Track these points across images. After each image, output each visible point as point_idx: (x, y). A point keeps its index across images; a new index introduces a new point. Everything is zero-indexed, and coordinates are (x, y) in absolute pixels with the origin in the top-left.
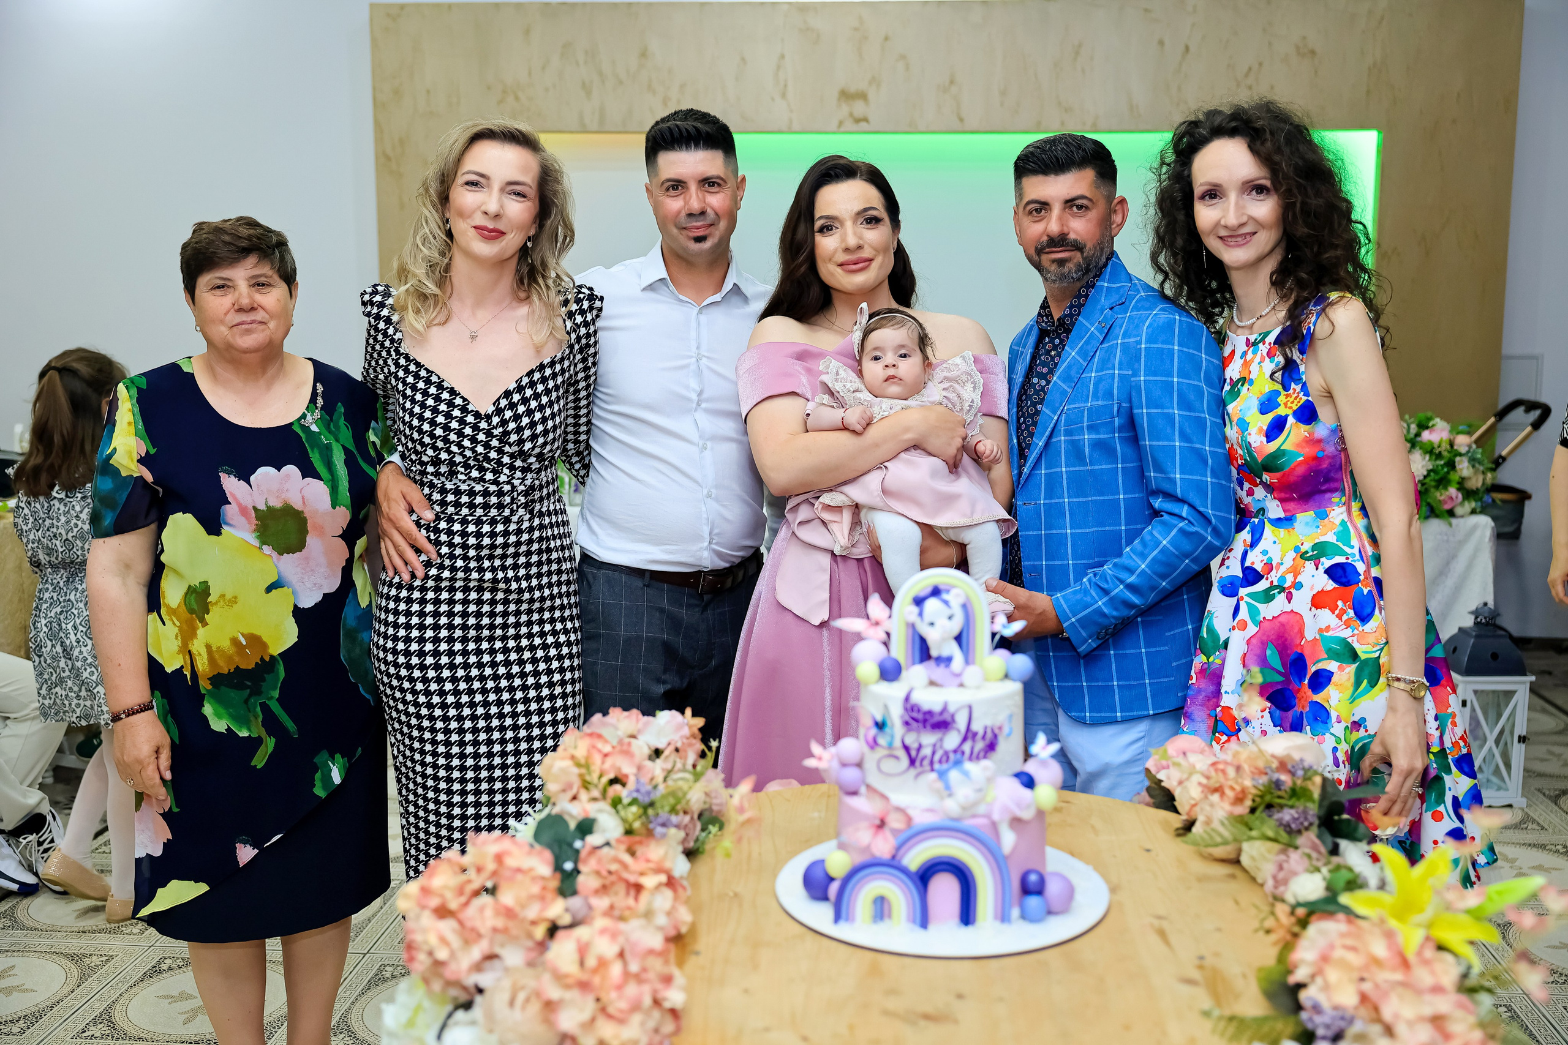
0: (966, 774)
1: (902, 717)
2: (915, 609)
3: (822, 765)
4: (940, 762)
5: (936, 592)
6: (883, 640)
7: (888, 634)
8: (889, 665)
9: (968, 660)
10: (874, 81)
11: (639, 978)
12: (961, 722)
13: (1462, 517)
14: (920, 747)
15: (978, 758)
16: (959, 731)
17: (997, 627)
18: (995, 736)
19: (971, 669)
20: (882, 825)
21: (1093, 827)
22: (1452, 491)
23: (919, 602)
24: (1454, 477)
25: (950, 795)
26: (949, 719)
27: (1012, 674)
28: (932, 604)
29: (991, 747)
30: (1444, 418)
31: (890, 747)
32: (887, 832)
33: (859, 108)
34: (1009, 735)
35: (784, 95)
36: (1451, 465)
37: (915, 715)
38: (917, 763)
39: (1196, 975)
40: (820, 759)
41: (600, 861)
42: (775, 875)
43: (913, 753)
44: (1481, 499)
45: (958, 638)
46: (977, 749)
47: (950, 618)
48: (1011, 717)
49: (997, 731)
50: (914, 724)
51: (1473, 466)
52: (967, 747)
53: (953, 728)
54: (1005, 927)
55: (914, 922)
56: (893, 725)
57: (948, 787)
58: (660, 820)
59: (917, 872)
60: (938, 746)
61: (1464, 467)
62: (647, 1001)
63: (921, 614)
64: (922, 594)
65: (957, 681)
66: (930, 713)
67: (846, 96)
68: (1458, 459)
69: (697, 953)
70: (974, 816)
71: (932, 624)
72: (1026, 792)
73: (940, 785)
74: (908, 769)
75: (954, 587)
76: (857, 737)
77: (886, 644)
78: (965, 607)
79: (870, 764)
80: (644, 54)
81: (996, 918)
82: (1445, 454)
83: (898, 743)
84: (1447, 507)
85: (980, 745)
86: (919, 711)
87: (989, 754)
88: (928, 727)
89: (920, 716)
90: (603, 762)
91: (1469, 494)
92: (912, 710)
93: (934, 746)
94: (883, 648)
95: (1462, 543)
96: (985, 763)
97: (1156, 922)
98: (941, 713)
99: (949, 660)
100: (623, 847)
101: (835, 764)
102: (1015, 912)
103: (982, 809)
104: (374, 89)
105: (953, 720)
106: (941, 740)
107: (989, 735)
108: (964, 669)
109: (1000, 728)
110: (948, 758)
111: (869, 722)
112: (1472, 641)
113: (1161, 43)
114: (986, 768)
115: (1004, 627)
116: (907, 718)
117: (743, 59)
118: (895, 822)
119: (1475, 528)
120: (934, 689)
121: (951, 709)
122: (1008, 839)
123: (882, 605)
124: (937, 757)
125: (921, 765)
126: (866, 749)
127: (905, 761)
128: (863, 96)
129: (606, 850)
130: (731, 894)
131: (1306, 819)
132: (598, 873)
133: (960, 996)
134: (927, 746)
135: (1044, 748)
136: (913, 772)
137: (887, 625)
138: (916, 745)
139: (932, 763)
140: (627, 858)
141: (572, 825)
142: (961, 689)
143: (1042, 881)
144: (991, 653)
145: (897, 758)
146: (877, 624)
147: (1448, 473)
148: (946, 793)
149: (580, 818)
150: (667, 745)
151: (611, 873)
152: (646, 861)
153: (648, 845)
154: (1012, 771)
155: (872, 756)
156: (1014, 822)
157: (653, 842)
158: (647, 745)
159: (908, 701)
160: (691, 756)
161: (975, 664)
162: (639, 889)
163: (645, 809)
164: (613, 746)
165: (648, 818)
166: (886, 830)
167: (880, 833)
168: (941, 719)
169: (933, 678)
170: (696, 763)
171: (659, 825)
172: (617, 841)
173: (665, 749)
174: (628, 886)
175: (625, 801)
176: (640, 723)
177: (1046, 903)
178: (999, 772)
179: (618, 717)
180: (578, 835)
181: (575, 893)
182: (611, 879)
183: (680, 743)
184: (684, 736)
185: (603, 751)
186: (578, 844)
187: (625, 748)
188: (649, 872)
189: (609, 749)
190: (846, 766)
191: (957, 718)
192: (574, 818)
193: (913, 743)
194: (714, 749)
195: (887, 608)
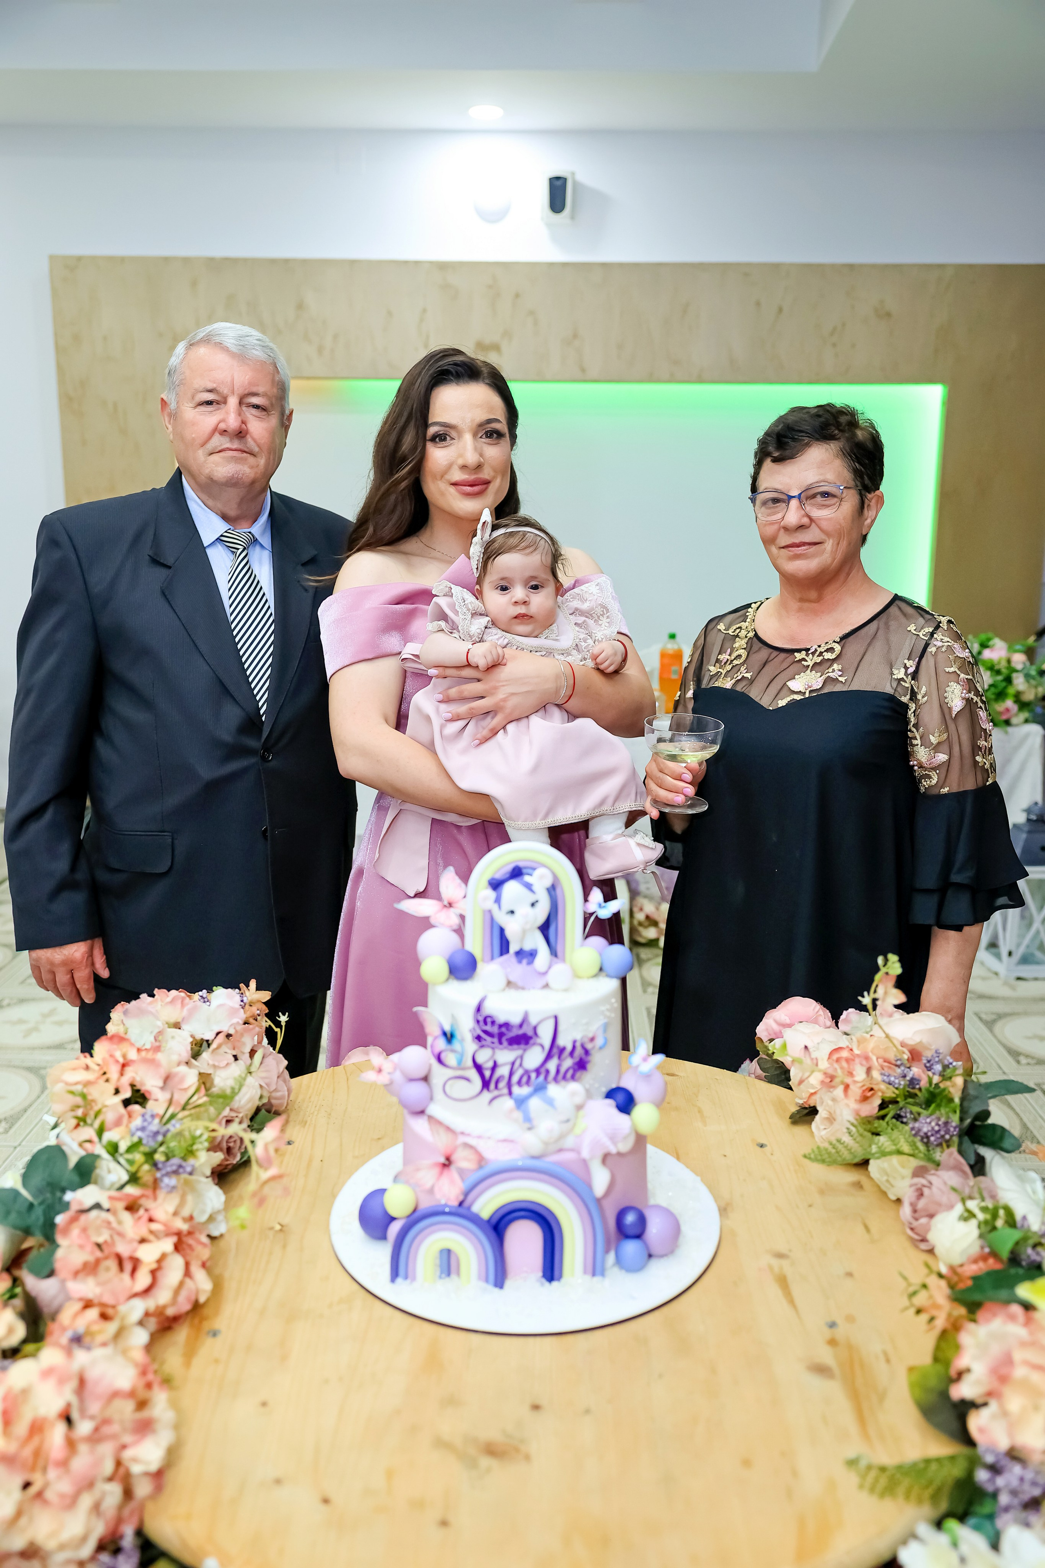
0: (550, 1102)
1: (473, 1030)
2: (492, 894)
3: (382, 1079)
4: (519, 1083)
5: (517, 873)
6: (456, 927)
7: (462, 917)
8: (460, 960)
9: (554, 953)
10: (507, 334)
11: (95, 1438)
12: (545, 1036)
13: (1017, 725)
14: (495, 1067)
15: (564, 1078)
16: (542, 1046)
17: (592, 907)
18: (586, 1052)
19: (559, 968)
20: (447, 1163)
22: (1009, 703)
23: (496, 885)
24: (1011, 691)
25: (531, 1128)
26: (530, 1033)
27: (606, 970)
29: (581, 1065)
30: (1003, 638)
31: (460, 1066)
32: (453, 1172)
34: (603, 1047)
36: (1008, 680)
37: (488, 1028)
38: (492, 1086)
39: (827, 1356)
40: (380, 1070)
41: (84, 1230)
42: (334, 1196)
43: (487, 1074)
44: (1031, 711)
45: (545, 929)
46: (563, 1070)
47: (533, 904)
48: (606, 1027)
49: (589, 1046)
50: (489, 1039)
51: (1028, 681)
52: (552, 1065)
53: (534, 1044)
54: (597, 1279)
55: (487, 1280)
56: (463, 1040)
57: (528, 1119)
58: (169, 1169)
59: (489, 1221)
60: (517, 1064)
61: (1019, 683)
62: (108, 1467)
63: (498, 900)
64: (501, 876)
65: (542, 982)
66: (506, 1025)
67: (481, 347)
68: (1014, 675)
69: (215, 1334)
70: (560, 1150)
71: (512, 912)
72: (622, 1118)
73: (518, 1115)
74: (481, 1092)
75: (539, 865)
76: (425, 1047)
77: (459, 931)
78: (553, 890)
79: (436, 1082)
80: (300, 306)
81: (586, 1272)
82: (1004, 671)
83: (470, 1063)
84: (1004, 717)
85: (568, 1063)
86: (493, 1023)
87: (578, 1074)
88: (505, 1043)
89: (495, 1030)
90: (121, 1074)
91: (1023, 705)
92: (485, 1023)
93: (513, 1064)
94: (455, 937)
95: (1016, 748)
96: (573, 1086)
97: (775, 1262)
98: (521, 1026)
99: (532, 955)
100: (120, 1206)
101: (398, 1076)
102: (611, 1258)
103: (569, 1142)
104: (56, 335)
105: (536, 1035)
106: (521, 1057)
107: (579, 1051)
108: (550, 966)
109: (592, 1040)
110: (529, 1077)
111: (438, 1032)
112: (1024, 836)
113: (758, 304)
114: (573, 1094)
115: (600, 906)
116: (479, 1032)
117: (390, 314)
118: (464, 1161)
119: (1027, 736)
120: (512, 993)
121: (533, 1020)
122: (600, 1179)
123: (458, 880)
125: (496, 1087)
126: (434, 1062)
127: (478, 1082)
128: (495, 348)
129: (94, 1213)
130: (278, 1227)
131: (947, 1132)
132: (81, 1247)
133: (536, 1407)
134: (504, 1064)
135: (645, 1060)
136: (487, 1095)
137: (463, 907)
138: (490, 1064)
139: (509, 1085)
140: (126, 1216)
141: (73, 1161)
142: (545, 992)
143: (642, 1220)
144: (582, 945)
145: (468, 1079)
146: (450, 905)
147: (1005, 688)
148: (527, 1125)
149: (83, 1153)
150: (218, 1034)
151: (99, 1246)
152: (151, 1220)
153: (155, 1198)
154: (604, 1090)
155: (439, 1074)
156: (606, 1158)
157: (161, 1194)
158: (192, 1036)
159: (481, 1012)
160: (249, 1042)
161: (564, 960)
162: (136, 1263)
163: (149, 1156)
164: (139, 1050)
165: (155, 1165)
166: (453, 1168)
167: (446, 1171)
168: (521, 1032)
169: (512, 979)
170: (255, 1049)
171: (168, 1174)
172: (111, 1198)
173: (213, 1040)
174: (120, 1260)
175: (123, 1147)
176: (185, 1009)
177: (647, 1246)
178: (589, 1095)
179: (162, 1001)
180: (76, 1178)
181: (51, 1274)
182: (98, 1254)
183: (235, 1028)
184: (238, 1023)
185: (121, 1060)
186: (69, 1196)
187: (150, 1055)
188: (151, 1237)
189: (133, 1055)
190: (412, 1080)
191: (540, 1031)
192: (75, 1153)
193: (488, 1061)
194: (283, 1024)
195: (463, 885)
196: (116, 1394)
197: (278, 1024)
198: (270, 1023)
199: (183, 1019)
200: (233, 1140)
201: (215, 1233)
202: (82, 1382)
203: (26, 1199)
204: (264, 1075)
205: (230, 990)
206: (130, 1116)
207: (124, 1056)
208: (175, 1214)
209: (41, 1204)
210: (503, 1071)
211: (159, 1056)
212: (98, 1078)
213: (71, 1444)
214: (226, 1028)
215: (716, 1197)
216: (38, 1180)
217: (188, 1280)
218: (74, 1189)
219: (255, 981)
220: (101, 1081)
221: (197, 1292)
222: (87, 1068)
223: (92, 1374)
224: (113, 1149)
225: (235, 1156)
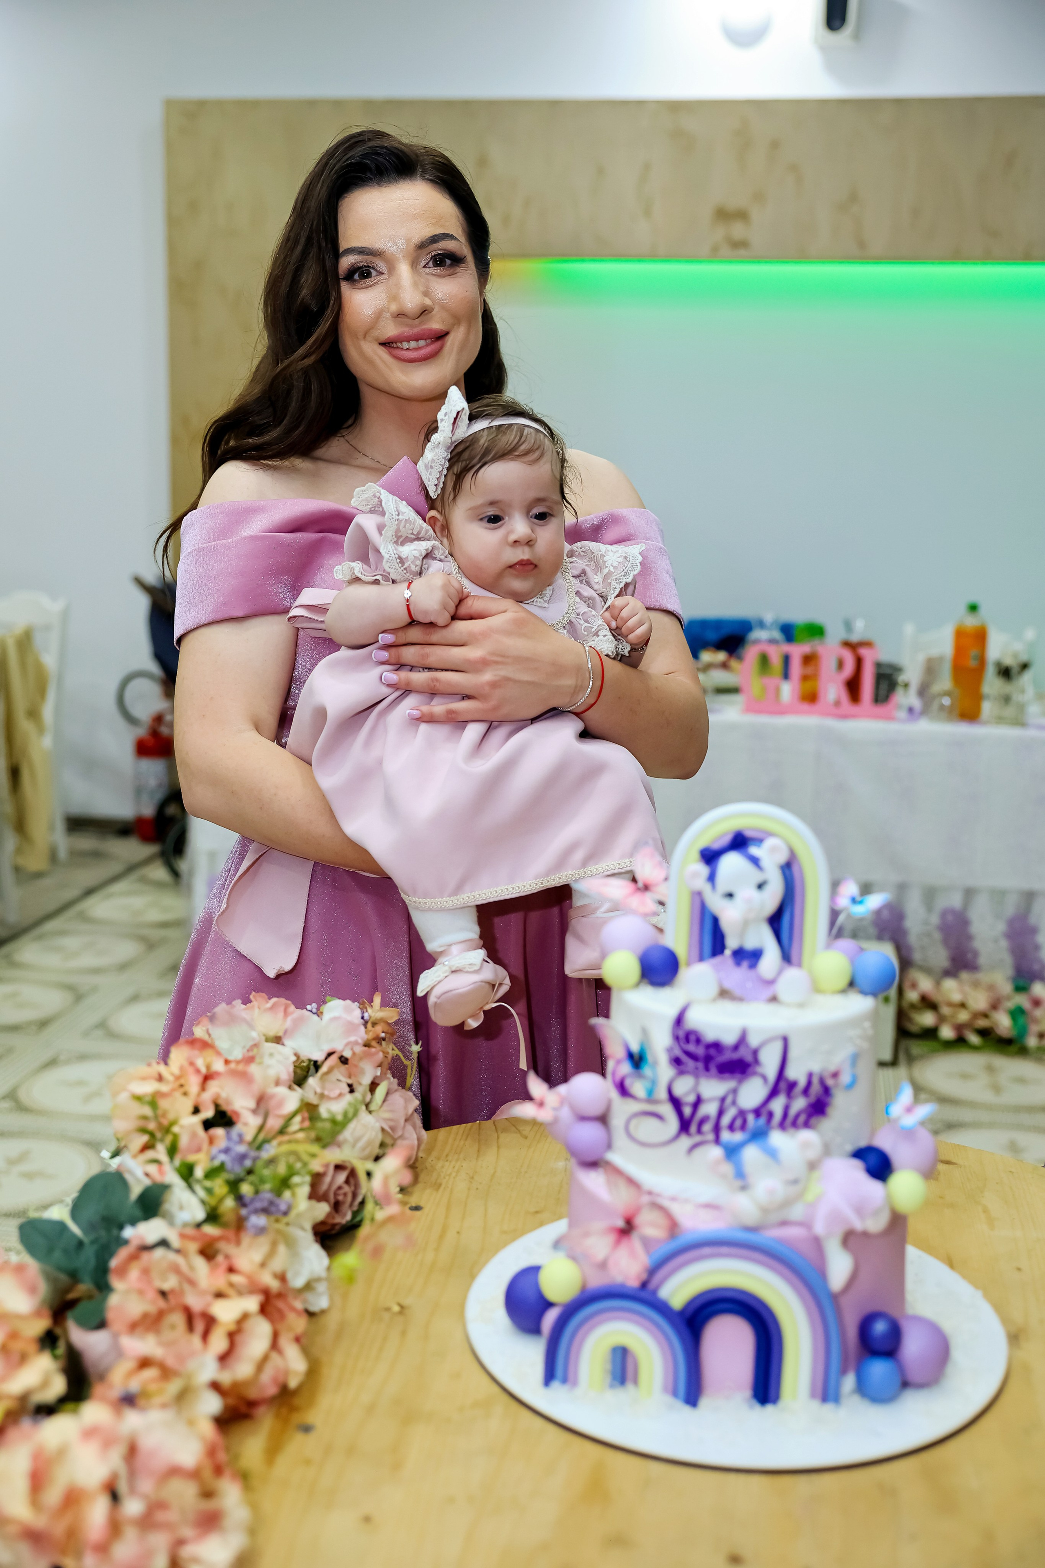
0: (772, 1154)
1: (669, 1050)
2: (703, 870)
3: (544, 1115)
4: (731, 1127)
5: (739, 842)
8: (657, 958)
9: (787, 957)
10: (759, 197)
11: (147, 1523)
12: (769, 1064)
14: (698, 1102)
15: (794, 1124)
16: (765, 1078)
17: (842, 903)
18: (826, 1090)
19: (792, 973)
20: (627, 1229)
21: (986, 1211)
23: (710, 857)
25: (744, 1188)
26: (749, 1058)
27: (860, 981)
28: (731, 862)
29: (819, 1108)
31: (650, 1099)
32: (635, 1241)
33: (738, 230)
34: (850, 1086)
35: (648, 212)
37: (691, 1047)
38: (693, 1128)
40: (541, 1104)
41: (146, 1272)
42: (472, 1276)
43: (687, 1111)
45: (775, 921)
46: (793, 1111)
47: (760, 886)
48: (855, 1059)
49: (830, 1082)
50: (690, 1063)
52: (777, 1106)
53: (755, 1073)
54: (829, 1407)
55: (675, 1393)
56: (655, 1063)
57: (740, 1174)
58: (258, 1205)
59: (682, 1313)
60: (729, 1100)
63: (712, 878)
64: (717, 846)
65: (768, 993)
66: (716, 1046)
67: (723, 215)
69: (307, 1429)
70: (784, 1223)
71: (730, 895)
72: (874, 1187)
73: (727, 1168)
74: (677, 1136)
75: (770, 834)
76: (603, 1074)
78: (788, 868)
79: (617, 1121)
81: (813, 1395)
83: (663, 1094)
85: (800, 1103)
86: (698, 1041)
87: (813, 1121)
88: (713, 1070)
89: (700, 1051)
90: (203, 1088)
92: (688, 1039)
93: (723, 1100)
94: (650, 927)
96: (806, 1135)
98: (736, 1047)
100: (193, 1247)
101: (565, 1114)
102: (849, 1382)
103: (797, 1212)
104: (168, 202)
105: (756, 1061)
106: (735, 1091)
107: (816, 1088)
108: (780, 972)
109: (835, 1075)
110: (745, 1122)
111: (622, 1055)
114: (805, 1145)
115: (854, 901)
116: (678, 1052)
117: (601, 170)
118: (650, 1226)
120: (727, 1006)
121: (754, 1041)
122: (839, 1267)
124: (726, 1120)
125: (699, 1131)
126: (614, 1094)
127: (673, 1123)
128: (742, 215)
129: (159, 1252)
130: (396, 1309)
132: (141, 1292)
134: (711, 1100)
135: (909, 1110)
136: (685, 1142)
137: (662, 891)
138: (691, 1098)
139: (717, 1129)
140: (200, 1263)
141: (136, 1191)
142: (772, 1007)
143: (895, 1333)
144: (828, 946)
146: (646, 888)
148: (739, 1183)
149: (147, 1182)
150: (330, 1054)
151: (163, 1294)
152: (231, 1270)
153: (238, 1243)
154: (850, 1148)
155: (622, 1109)
156: (850, 1238)
157: (246, 1239)
158: (296, 1055)
159: (680, 1024)
160: (369, 1073)
161: (799, 965)
162: (210, 1321)
163: (234, 1185)
164: (227, 1062)
165: (240, 1199)
166: (635, 1238)
167: (625, 1242)
168: (735, 1056)
169: (727, 985)
170: (377, 1081)
171: (256, 1211)
172: (183, 1236)
173: (323, 1062)
174: (190, 1317)
175: (199, 1173)
176: (289, 1020)
177: (901, 1369)
178: (827, 1151)
179: (259, 1008)
180: (138, 1212)
181: (101, 1325)
182: (161, 1303)
183: (352, 1049)
184: (356, 1043)
185: (204, 1070)
186: (128, 1232)
187: (241, 1067)
188: (230, 1291)
189: (218, 1066)
190: (583, 1118)
191: (763, 1056)
192: (138, 1180)
193: (687, 1094)
194: (415, 1056)
195: (665, 865)
196: (174, 1471)
197: (407, 1055)
198: (397, 1052)
199: (286, 1032)
200: (341, 1192)
201: (314, 1308)
202: (132, 1451)
203: (74, 1235)
204: (387, 1115)
205: (348, 1002)
206: (211, 1141)
207: (208, 1067)
208: (263, 1265)
209: (93, 1242)
210: (709, 1109)
211: (253, 1069)
212: (173, 1090)
213: (115, 1527)
214: (339, 1045)
215: (1005, 1320)
216: (91, 1212)
217: (274, 1355)
218: (133, 1222)
219: (381, 994)
220: (178, 1094)
221: (287, 1373)
222: (160, 1078)
223: (147, 1442)
224: (187, 1173)
225: (345, 1215)
